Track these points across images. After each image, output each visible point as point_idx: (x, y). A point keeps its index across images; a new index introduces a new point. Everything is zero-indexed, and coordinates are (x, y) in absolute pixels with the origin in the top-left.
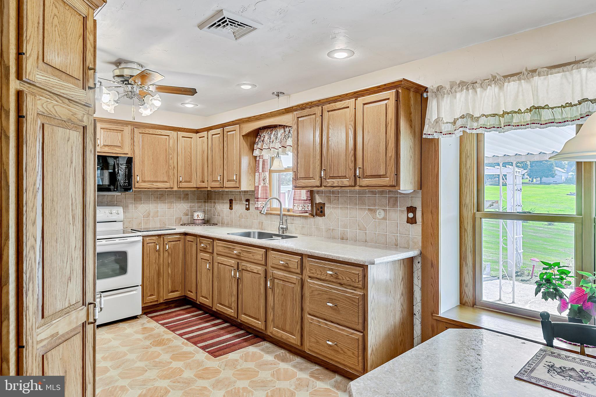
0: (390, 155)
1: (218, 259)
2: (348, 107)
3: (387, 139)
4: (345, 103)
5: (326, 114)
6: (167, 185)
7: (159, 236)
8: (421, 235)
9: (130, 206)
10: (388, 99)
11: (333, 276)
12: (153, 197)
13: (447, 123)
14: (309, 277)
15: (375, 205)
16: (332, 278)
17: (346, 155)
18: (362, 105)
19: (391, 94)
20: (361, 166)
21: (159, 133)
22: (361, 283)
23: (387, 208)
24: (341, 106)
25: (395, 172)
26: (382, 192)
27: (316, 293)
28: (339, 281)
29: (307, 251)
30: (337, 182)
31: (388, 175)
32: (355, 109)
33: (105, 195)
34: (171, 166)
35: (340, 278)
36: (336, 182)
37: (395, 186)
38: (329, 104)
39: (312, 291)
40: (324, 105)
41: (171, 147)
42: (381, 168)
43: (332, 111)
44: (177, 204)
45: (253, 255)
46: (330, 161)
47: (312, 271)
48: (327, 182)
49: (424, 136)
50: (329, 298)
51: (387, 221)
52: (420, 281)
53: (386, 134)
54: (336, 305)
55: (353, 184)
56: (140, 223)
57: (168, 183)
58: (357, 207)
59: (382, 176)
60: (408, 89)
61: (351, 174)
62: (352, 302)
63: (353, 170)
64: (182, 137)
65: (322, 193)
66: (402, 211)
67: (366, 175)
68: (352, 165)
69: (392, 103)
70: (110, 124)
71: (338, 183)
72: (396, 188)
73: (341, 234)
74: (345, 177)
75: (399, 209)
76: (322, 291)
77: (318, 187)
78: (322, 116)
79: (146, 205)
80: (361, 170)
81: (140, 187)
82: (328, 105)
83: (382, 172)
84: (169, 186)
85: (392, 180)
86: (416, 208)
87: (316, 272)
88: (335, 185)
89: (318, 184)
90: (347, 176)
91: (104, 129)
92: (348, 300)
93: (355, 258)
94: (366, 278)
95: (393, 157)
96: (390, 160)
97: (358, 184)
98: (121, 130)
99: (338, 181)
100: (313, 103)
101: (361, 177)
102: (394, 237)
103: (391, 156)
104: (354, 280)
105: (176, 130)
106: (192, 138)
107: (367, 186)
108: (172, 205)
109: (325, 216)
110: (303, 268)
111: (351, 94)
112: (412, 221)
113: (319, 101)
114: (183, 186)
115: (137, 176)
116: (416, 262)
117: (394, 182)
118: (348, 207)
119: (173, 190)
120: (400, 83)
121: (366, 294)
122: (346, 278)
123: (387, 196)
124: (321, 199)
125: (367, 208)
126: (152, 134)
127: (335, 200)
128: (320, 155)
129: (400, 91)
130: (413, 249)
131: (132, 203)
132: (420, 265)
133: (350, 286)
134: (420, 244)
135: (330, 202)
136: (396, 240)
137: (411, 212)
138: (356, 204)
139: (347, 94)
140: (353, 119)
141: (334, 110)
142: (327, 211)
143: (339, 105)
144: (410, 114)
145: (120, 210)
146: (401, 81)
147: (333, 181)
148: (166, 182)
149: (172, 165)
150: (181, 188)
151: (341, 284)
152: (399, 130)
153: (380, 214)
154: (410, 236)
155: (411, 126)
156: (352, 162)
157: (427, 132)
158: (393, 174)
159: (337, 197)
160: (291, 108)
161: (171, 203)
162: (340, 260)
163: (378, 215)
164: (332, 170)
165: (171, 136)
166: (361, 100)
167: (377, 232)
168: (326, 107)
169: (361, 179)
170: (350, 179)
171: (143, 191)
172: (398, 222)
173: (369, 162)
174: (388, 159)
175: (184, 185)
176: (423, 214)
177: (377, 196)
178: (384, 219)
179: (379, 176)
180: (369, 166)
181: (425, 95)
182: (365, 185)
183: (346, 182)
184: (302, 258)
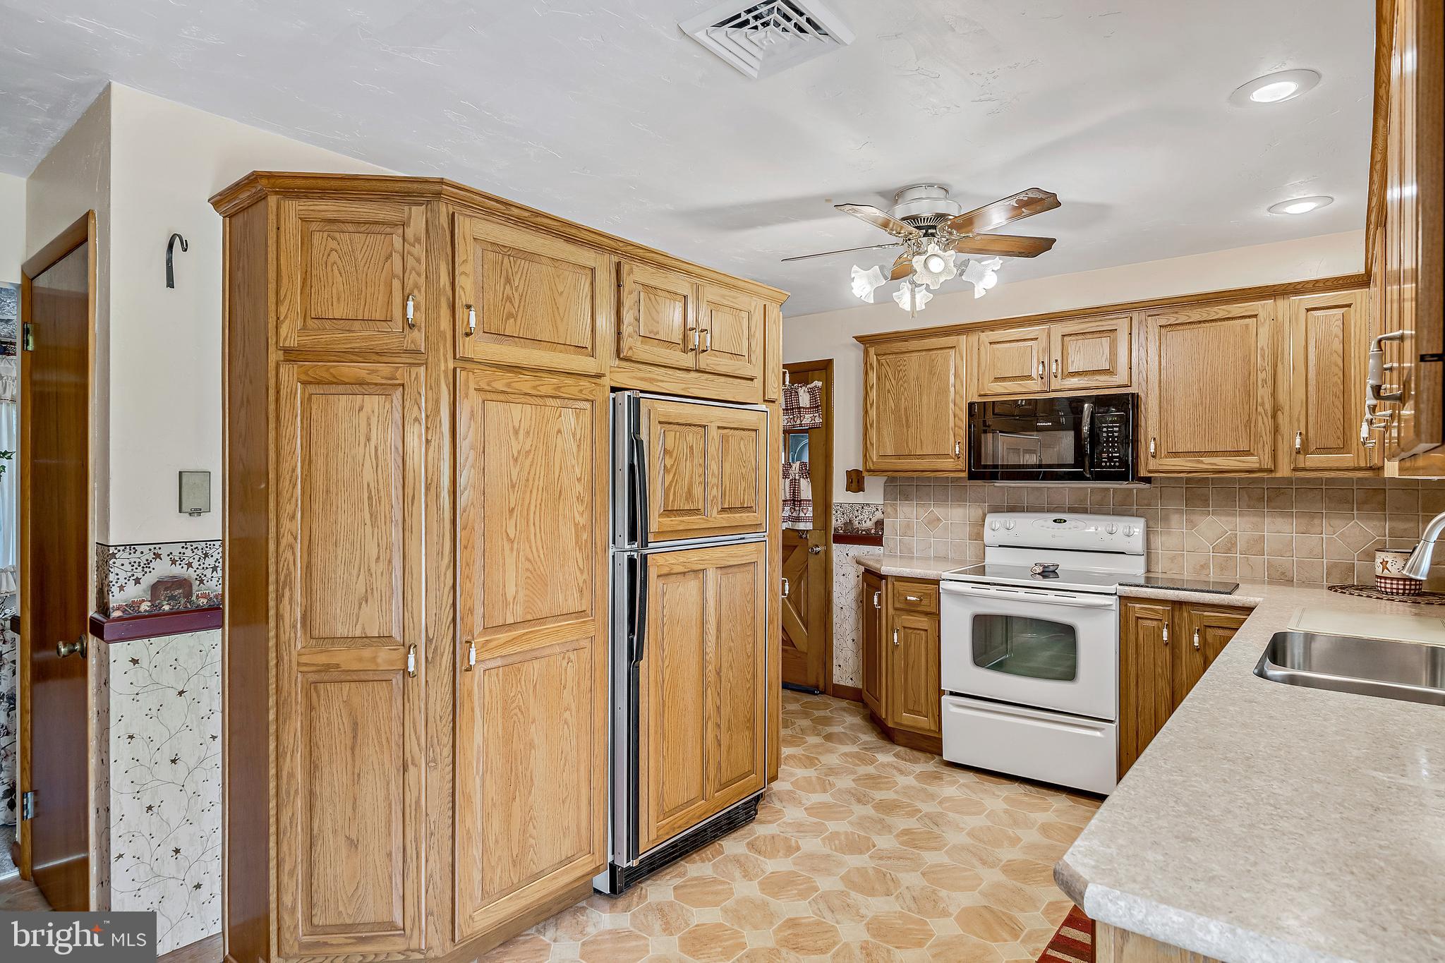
6: (1251, 462)
7: (1177, 607)
9: (1175, 518)
12: (1246, 496)
21: (1222, 314)
33: (1108, 489)
34: (1263, 404)
41: (1262, 349)
44: (1336, 522)
56: (1204, 566)
57: (1252, 455)
64: (1308, 309)
70: (1087, 320)
79: (1223, 518)
81: (1160, 468)
84: (1258, 465)
91: (1070, 335)
98: (1111, 330)
105: (1287, 294)
106: (1349, 306)
108: (1317, 521)
114: (1309, 464)
115: (1154, 439)
119: (1273, 475)
126: (1200, 322)
131: (1180, 512)
148: (1248, 453)
149: (1266, 400)
150: (1304, 469)
161: (1312, 516)
165: (1262, 315)
171: (1212, 479)
175: (1314, 460)
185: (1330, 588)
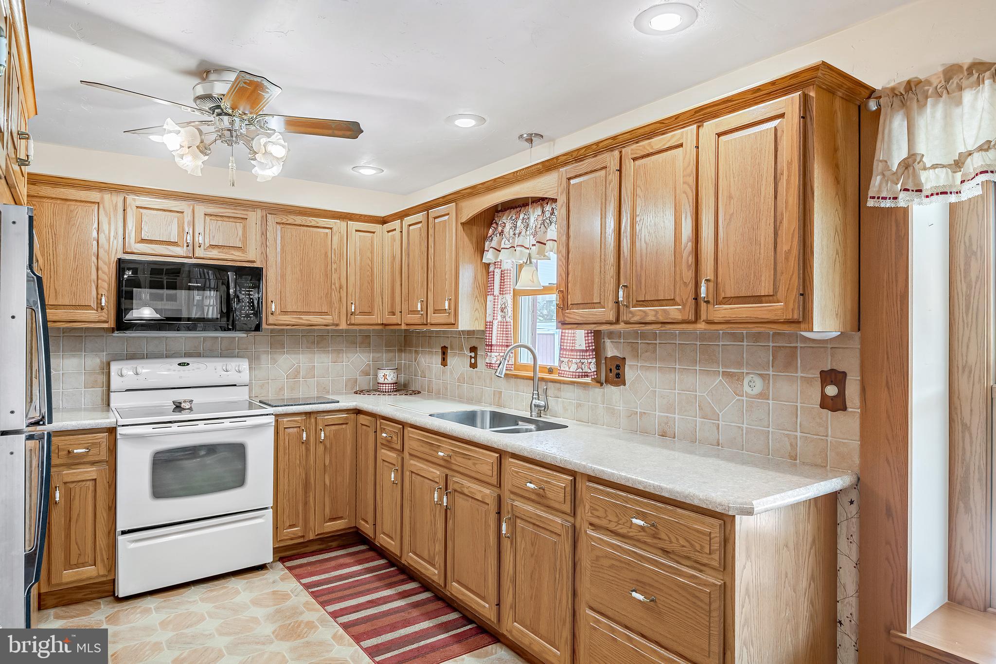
0: (786, 248)
1: (412, 465)
2: (681, 145)
3: (779, 209)
4: (673, 136)
5: (629, 167)
6: (328, 319)
7: (308, 416)
8: (858, 438)
9: (264, 357)
10: (782, 116)
11: (647, 530)
12: (305, 341)
13: (934, 167)
14: (591, 524)
15: (739, 364)
16: (643, 533)
17: (675, 252)
18: (714, 137)
19: (790, 103)
20: (711, 276)
21: (313, 224)
22: (716, 556)
23: (771, 373)
24: (664, 145)
25: (798, 289)
26: (757, 337)
27: (606, 562)
28: (661, 545)
29: (585, 466)
30: (653, 313)
31: (781, 294)
32: (697, 147)
33: (217, 338)
34: (335, 284)
35: (663, 536)
36: (651, 313)
37: (799, 322)
38: (637, 143)
39: (598, 558)
40: (624, 147)
41: (335, 250)
42: (763, 279)
43: (643, 157)
44: (349, 355)
45: (474, 464)
46: (639, 268)
47: (596, 513)
48: (631, 312)
49: (871, 203)
50: (637, 581)
51: (771, 402)
52: (854, 547)
53: (776, 198)
54: (652, 601)
55: (692, 317)
56: (282, 389)
57: (329, 315)
58: (698, 368)
59: (763, 299)
60: (830, 91)
61: (687, 293)
62: (694, 600)
63: (691, 286)
64: (356, 231)
65: (620, 337)
66: (808, 381)
67: (723, 295)
68: (688, 275)
69: (791, 127)
70: (223, 206)
71: (655, 316)
72: (802, 326)
73: (659, 424)
74: (672, 302)
75: (799, 374)
76: (621, 561)
77: (611, 323)
78: (620, 170)
79: (293, 356)
80: (711, 284)
81: (276, 322)
82: (635, 146)
83: (765, 288)
84: (332, 321)
85: (791, 306)
86: (844, 374)
87: (607, 516)
88: (650, 318)
89: (612, 317)
90: (678, 299)
91: (211, 215)
92: (684, 593)
93: (702, 495)
94: (729, 546)
95: (795, 252)
96: (787, 259)
97: (703, 316)
98: (242, 218)
99: (656, 311)
100: (601, 145)
101: (711, 301)
102: (786, 439)
103: (790, 250)
104: (698, 547)
105: (346, 218)
106: (374, 233)
107: (727, 322)
108: (341, 355)
109: (625, 385)
110: (577, 502)
111: (688, 115)
112: (836, 404)
113: (614, 138)
114: (357, 322)
115: (272, 302)
116: (844, 500)
117: (796, 312)
118: (677, 366)
119: (338, 328)
120: (814, 74)
121: (728, 584)
122: (677, 539)
123: (771, 344)
124: (617, 348)
125: (721, 370)
126: (300, 225)
127: (646, 352)
128: (616, 256)
129: (812, 94)
130: (836, 471)
131: (266, 352)
132: (854, 509)
133: (688, 558)
134: (857, 461)
135: (636, 356)
136: (791, 445)
137: (832, 383)
138: (695, 362)
139: (677, 117)
140: (692, 172)
141: (648, 155)
142: (629, 373)
143: (658, 142)
144: (836, 150)
145: (244, 364)
146: (815, 69)
147: (644, 312)
148: (326, 313)
149: (336, 282)
150: (354, 325)
151: (665, 552)
152: (809, 188)
153: (752, 385)
154: (829, 439)
155: (837, 180)
156: (689, 267)
157: (879, 191)
158: (794, 294)
159: (651, 346)
160: (555, 160)
161: (339, 351)
162: (663, 494)
163: (746, 388)
164: (643, 287)
165: (335, 229)
166: (711, 127)
167: (745, 426)
168: (629, 151)
169: (710, 307)
170: (684, 305)
171: (287, 330)
172: (799, 405)
173: (731, 265)
174: (781, 257)
175: (359, 319)
176: (863, 390)
177: (745, 343)
178: (763, 395)
179: (758, 299)
180: (732, 276)
181: (873, 105)
182: (721, 320)
183: (674, 312)
184: (575, 479)
185: (356, 393)
